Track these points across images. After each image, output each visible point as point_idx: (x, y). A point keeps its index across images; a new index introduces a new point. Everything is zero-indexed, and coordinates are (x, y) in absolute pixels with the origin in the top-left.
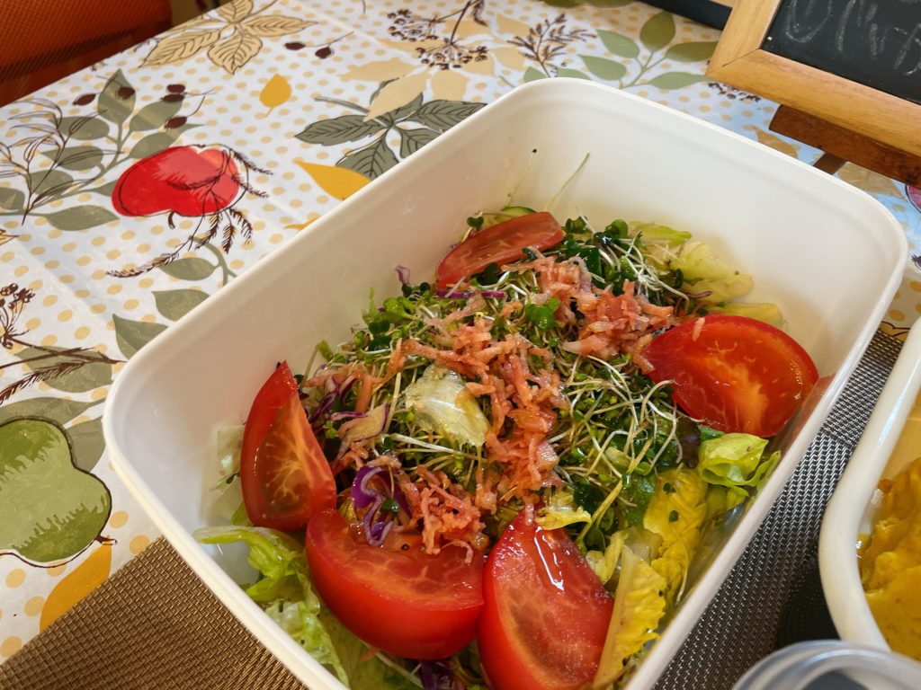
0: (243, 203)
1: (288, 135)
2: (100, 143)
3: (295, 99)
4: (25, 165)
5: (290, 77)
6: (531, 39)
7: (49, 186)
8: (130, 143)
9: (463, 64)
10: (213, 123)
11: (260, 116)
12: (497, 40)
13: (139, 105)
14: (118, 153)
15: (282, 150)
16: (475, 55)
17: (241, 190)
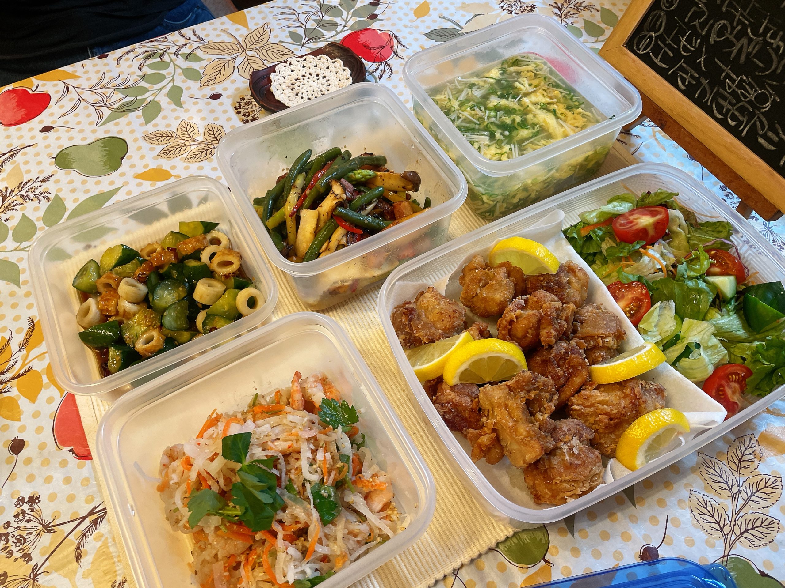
0: (393, 61)
1: (421, 33)
2: (338, 20)
3: (430, 15)
4: (305, 23)
5: (431, 3)
6: (562, 5)
7: (313, 36)
8: (351, 23)
9: (520, 13)
10: (389, 19)
11: (411, 21)
12: (544, 3)
13: (358, 5)
14: (345, 26)
15: (416, 40)
16: (529, 9)
17: (393, 54)
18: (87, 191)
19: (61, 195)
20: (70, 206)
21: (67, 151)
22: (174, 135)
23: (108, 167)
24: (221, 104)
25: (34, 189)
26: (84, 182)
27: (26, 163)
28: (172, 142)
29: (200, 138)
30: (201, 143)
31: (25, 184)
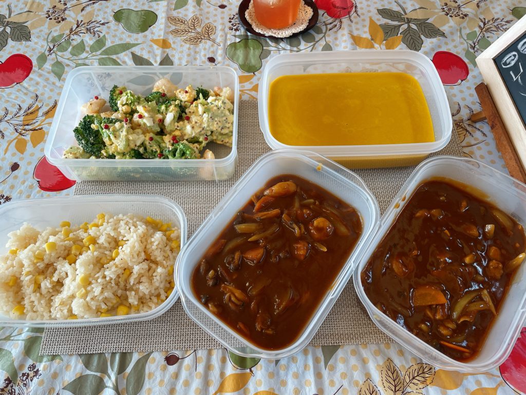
18: (121, 39)
19: (106, 35)
20: (109, 44)
21: (123, 11)
22: (186, 22)
23: (140, 29)
24: (223, 13)
25: (95, 27)
26: (123, 33)
27: (99, 10)
28: (182, 27)
29: (199, 30)
30: (198, 33)
31: (92, 23)
